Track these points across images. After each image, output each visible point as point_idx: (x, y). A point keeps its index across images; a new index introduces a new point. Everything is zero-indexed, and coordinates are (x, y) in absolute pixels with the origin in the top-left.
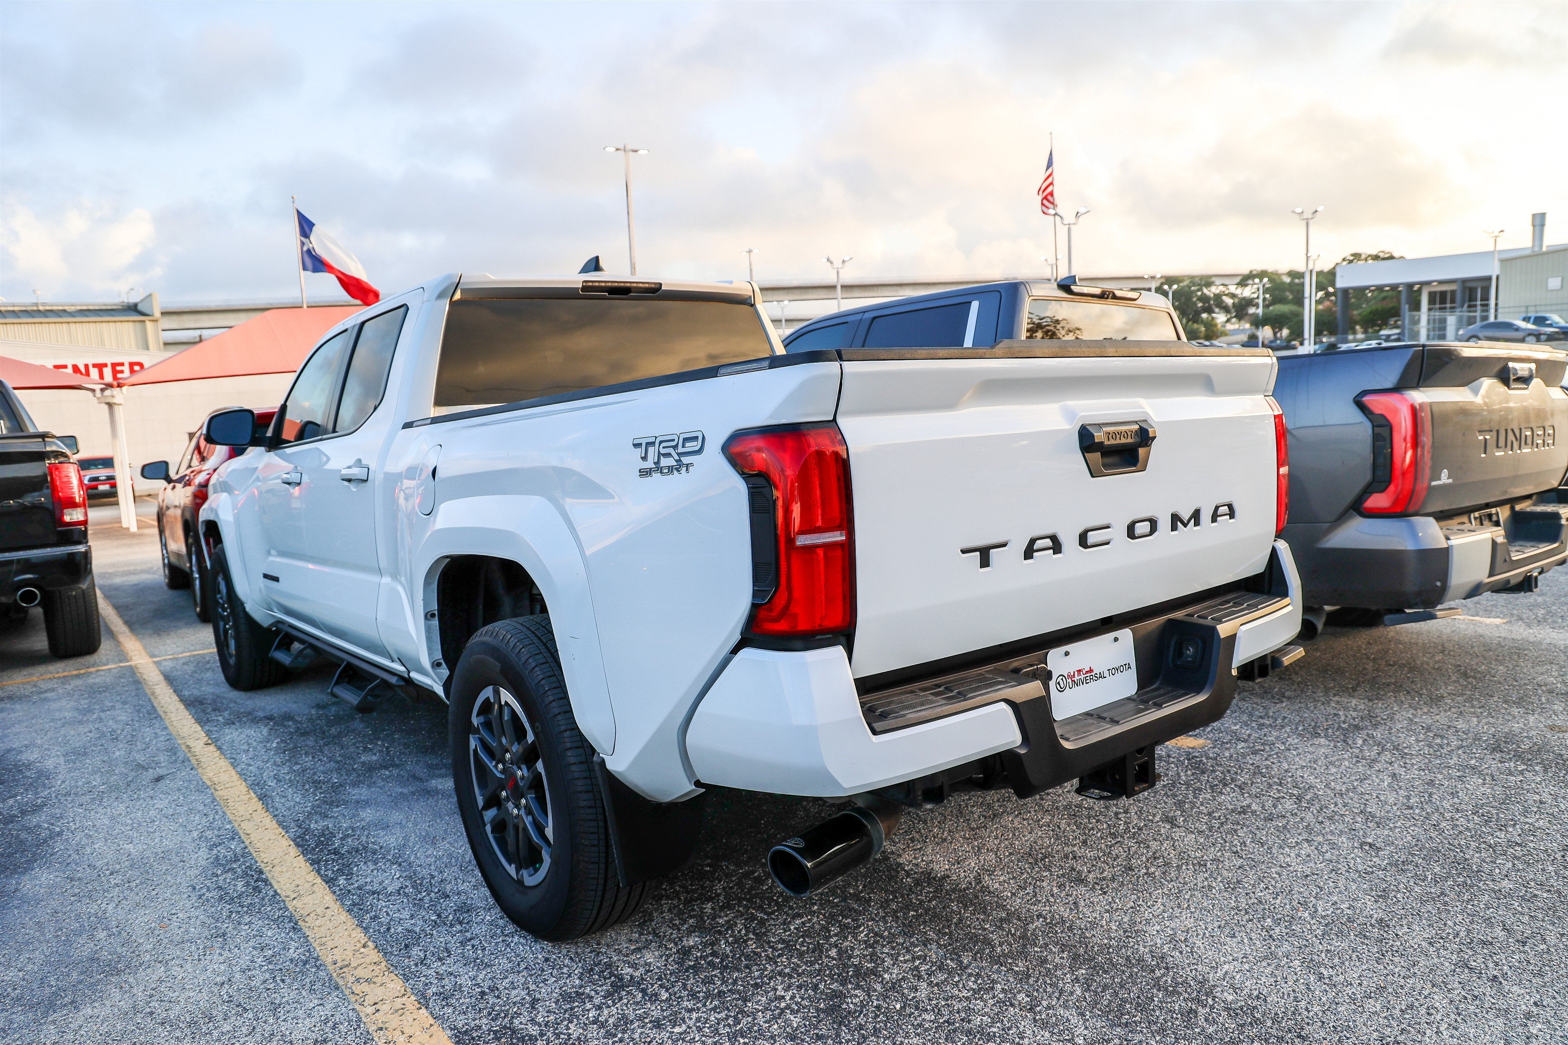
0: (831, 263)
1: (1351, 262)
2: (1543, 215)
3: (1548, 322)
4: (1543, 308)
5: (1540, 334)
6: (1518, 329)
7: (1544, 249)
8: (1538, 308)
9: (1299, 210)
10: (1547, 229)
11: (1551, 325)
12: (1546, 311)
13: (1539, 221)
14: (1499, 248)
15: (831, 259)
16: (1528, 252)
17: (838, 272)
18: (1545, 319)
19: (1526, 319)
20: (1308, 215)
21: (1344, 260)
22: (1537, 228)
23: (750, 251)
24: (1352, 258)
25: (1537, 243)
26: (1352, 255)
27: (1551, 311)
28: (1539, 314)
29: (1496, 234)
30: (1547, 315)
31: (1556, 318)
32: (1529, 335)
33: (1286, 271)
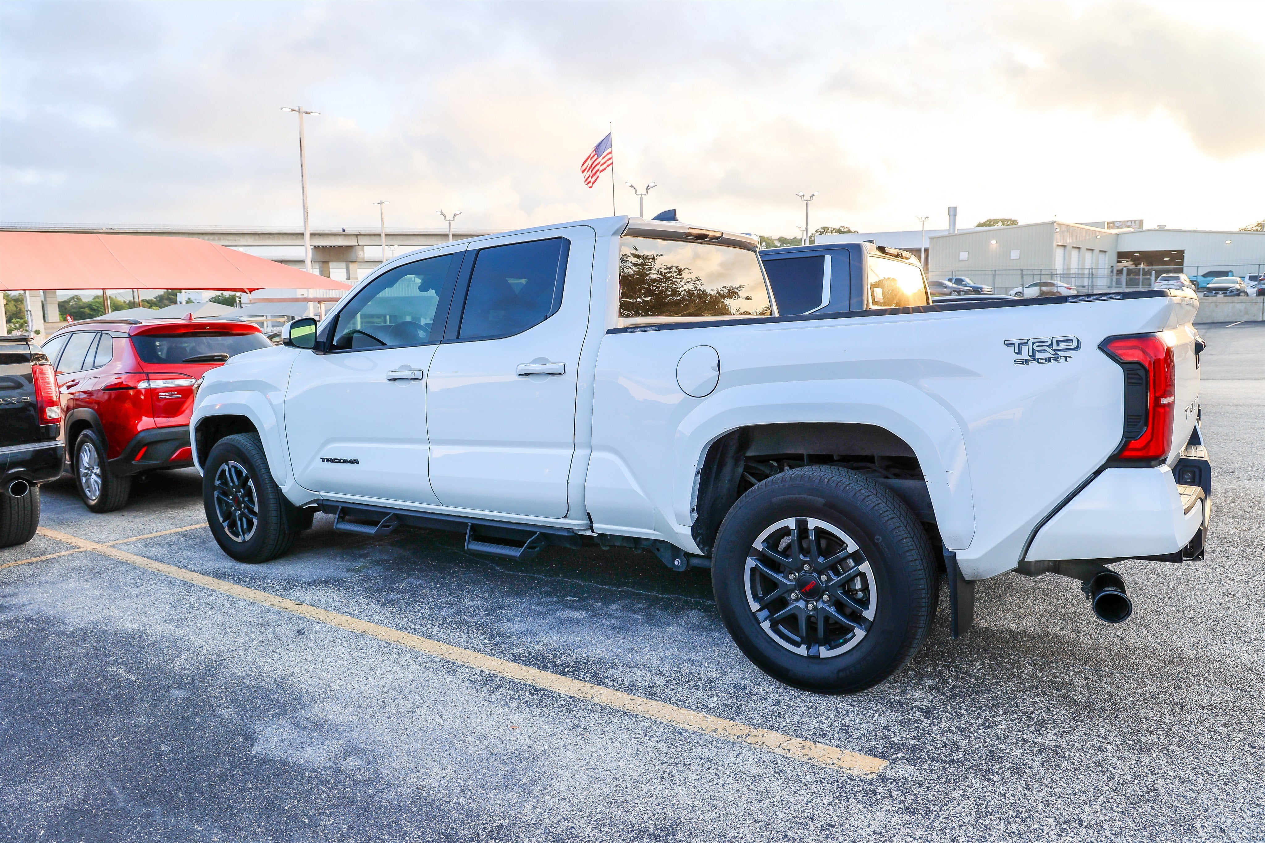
0: (445, 216)
1: (821, 233)
2: (955, 208)
3: (963, 283)
4: (960, 273)
5: (961, 291)
6: (946, 287)
7: (956, 232)
8: (957, 273)
9: (801, 194)
10: (957, 217)
11: (965, 285)
12: (962, 275)
13: (953, 212)
14: (924, 229)
15: (444, 212)
16: (947, 233)
17: (450, 224)
18: (962, 280)
19: (950, 280)
20: (807, 197)
21: (817, 231)
22: (952, 217)
23: (382, 203)
24: (822, 230)
25: (952, 228)
26: (823, 228)
27: (965, 276)
28: (957, 277)
29: (924, 219)
30: (963, 278)
31: (967, 280)
32: (954, 291)
33: (777, 237)
